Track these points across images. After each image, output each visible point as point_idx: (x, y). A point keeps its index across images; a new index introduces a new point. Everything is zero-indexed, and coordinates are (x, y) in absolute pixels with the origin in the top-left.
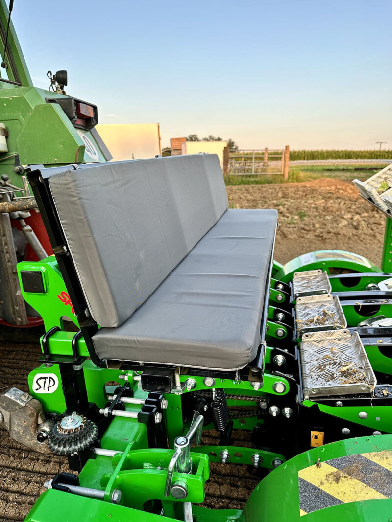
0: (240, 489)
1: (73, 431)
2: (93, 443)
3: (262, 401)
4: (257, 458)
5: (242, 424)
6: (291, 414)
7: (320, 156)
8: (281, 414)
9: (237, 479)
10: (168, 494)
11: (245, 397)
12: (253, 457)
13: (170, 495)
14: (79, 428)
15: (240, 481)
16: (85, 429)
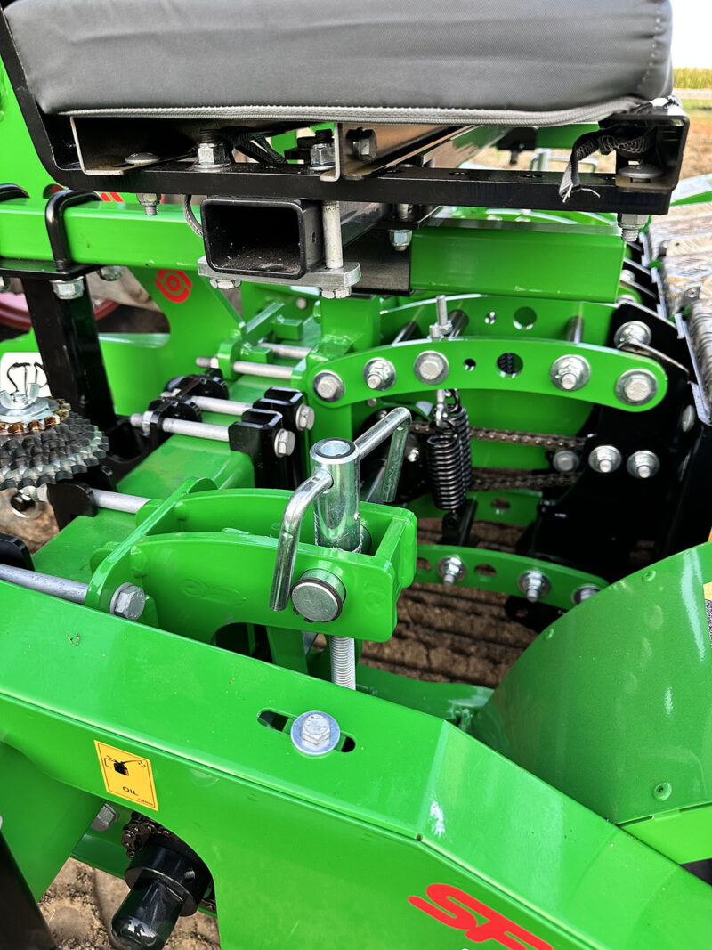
0: (473, 660)
1: (22, 429)
2: (85, 470)
3: (566, 446)
4: (535, 580)
5: (498, 512)
6: (655, 468)
7: (689, 81)
8: (623, 469)
9: (468, 640)
10: (282, 605)
11: (519, 435)
12: (524, 578)
13: (288, 609)
14: (43, 422)
15: (474, 644)
16: (61, 430)
